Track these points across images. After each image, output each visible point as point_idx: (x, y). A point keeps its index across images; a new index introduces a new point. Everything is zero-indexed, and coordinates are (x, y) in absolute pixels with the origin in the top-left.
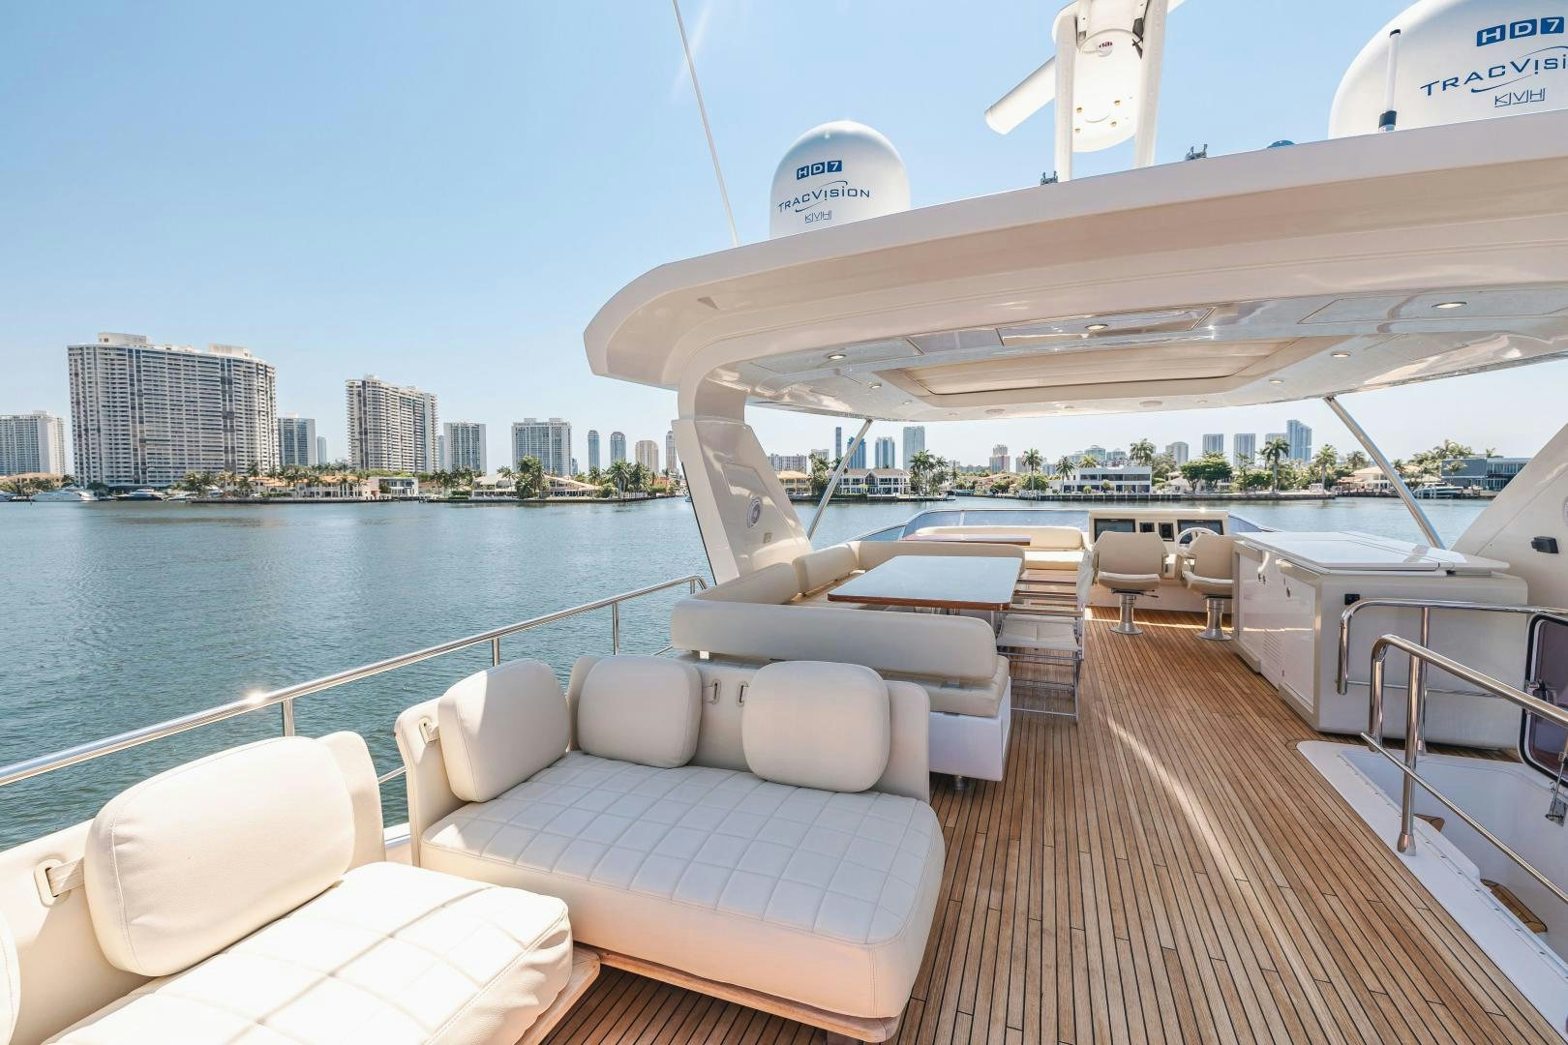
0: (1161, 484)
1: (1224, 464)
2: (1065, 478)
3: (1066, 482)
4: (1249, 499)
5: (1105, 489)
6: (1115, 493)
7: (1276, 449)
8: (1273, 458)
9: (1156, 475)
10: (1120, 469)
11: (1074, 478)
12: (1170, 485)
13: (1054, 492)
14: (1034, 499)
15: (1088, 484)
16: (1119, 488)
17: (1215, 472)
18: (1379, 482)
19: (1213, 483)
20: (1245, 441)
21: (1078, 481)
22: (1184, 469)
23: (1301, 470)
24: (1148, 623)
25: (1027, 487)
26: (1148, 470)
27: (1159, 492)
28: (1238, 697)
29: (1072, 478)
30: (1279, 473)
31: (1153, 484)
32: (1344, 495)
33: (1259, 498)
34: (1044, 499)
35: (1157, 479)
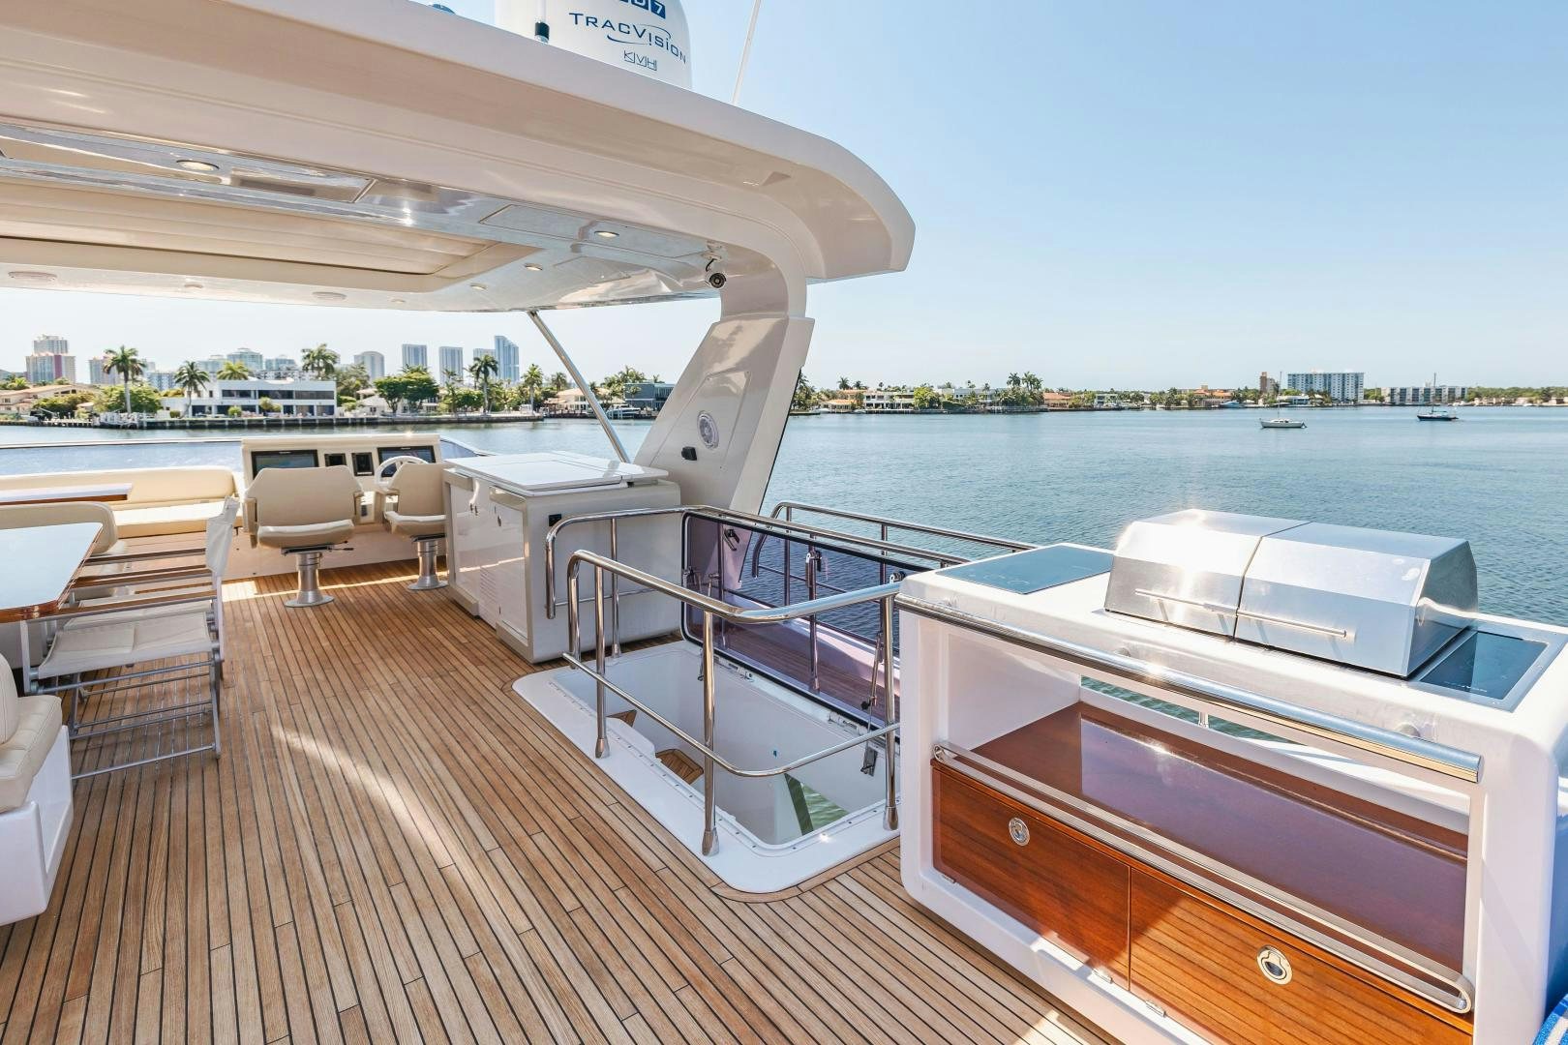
0: (350, 404)
1: (429, 382)
2: (194, 396)
3: (195, 400)
4: (459, 422)
5: (264, 410)
6: (283, 416)
7: (485, 366)
8: (482, 375)
9: (342, 393)
10: (288, 384)
11: (211, 394)
12: (363, 406)
13: (173, 415)
14: (133, 427)
15: (236, 403)
16: (288, 409)
17: (419, 390)
18: (580, 403)
19: (418, 403)
20: (452, 355)
21: (218, 399)
22: (380, 386)
23: (511, 389)
24: (342, 586)
25: (119, 406)
26: (330, 386)
27: (348, 415)
28: (453, 649)
29: (206, 394)
30: (489, 392)
31: (340, 403)
32: (551, 417)
33: (470, 421)
34: (153, 426)
35: (344, 397)
